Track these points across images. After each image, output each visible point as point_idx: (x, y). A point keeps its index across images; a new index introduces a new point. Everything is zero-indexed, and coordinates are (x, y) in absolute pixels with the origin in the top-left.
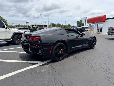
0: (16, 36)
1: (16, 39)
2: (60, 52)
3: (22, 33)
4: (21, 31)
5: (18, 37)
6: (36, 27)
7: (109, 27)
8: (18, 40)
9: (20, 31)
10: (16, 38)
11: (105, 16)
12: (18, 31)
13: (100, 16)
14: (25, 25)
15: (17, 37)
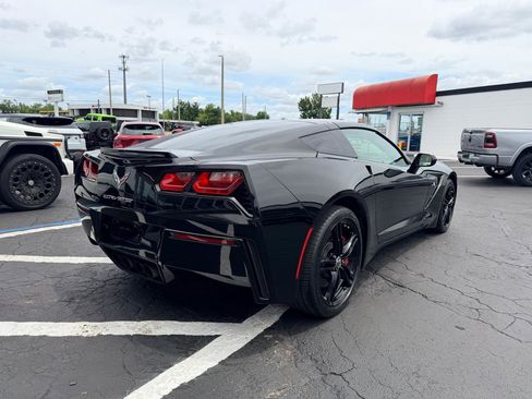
0: (18, 164)
1: (16, 179)
2: (338, 260)
3: (53, 143)
4: (44, 137)
5: (30, 167)
6: (104, 119)
7: (465, 131)
8: (31, 182)
9: (40, 135)
10: (18, 173)
11: (434, 78)
12: (28, 133)
13: (413, 81)
14: (40, 105)
15: (24, 169)
